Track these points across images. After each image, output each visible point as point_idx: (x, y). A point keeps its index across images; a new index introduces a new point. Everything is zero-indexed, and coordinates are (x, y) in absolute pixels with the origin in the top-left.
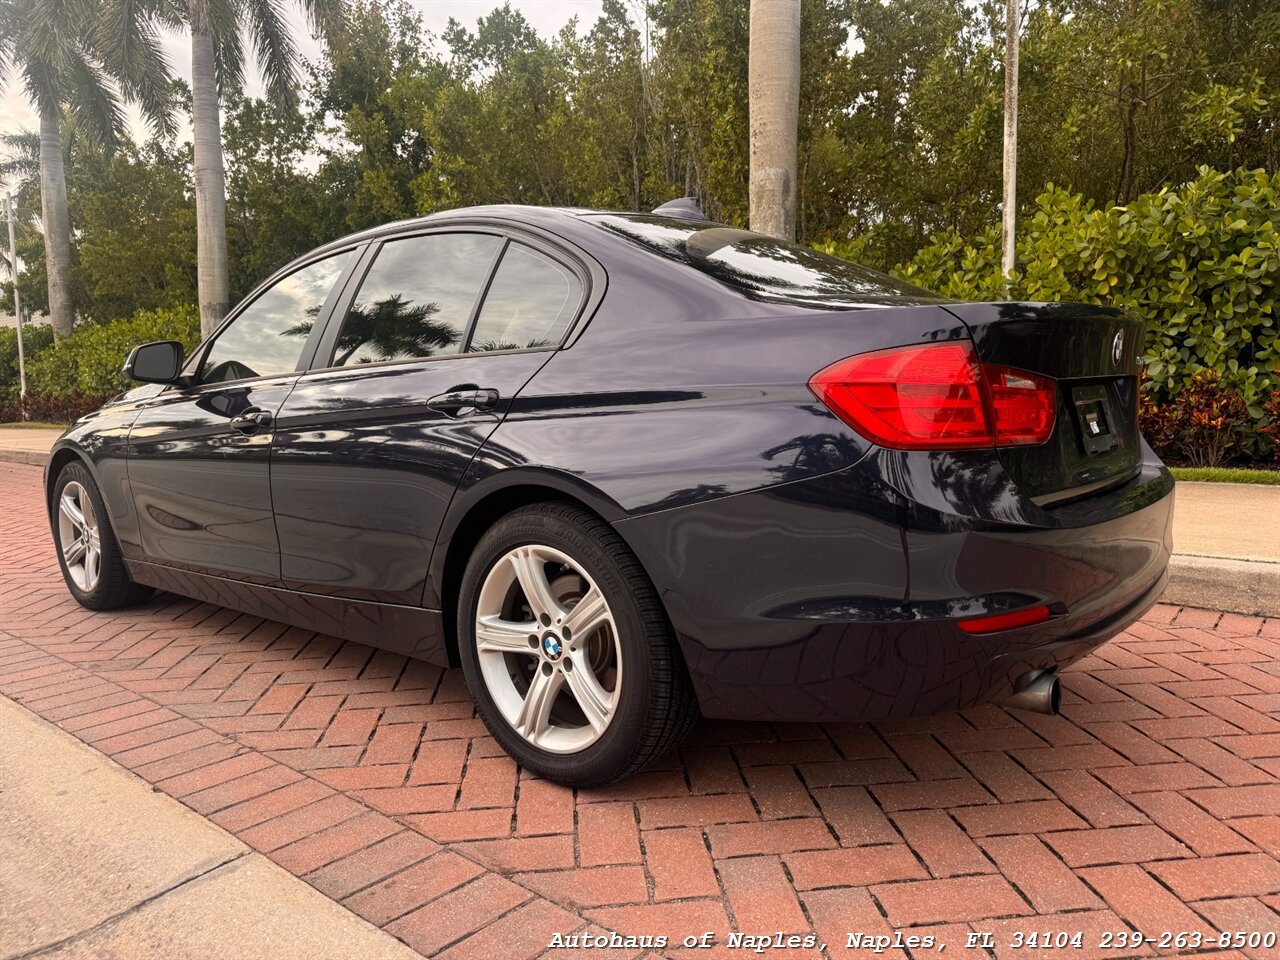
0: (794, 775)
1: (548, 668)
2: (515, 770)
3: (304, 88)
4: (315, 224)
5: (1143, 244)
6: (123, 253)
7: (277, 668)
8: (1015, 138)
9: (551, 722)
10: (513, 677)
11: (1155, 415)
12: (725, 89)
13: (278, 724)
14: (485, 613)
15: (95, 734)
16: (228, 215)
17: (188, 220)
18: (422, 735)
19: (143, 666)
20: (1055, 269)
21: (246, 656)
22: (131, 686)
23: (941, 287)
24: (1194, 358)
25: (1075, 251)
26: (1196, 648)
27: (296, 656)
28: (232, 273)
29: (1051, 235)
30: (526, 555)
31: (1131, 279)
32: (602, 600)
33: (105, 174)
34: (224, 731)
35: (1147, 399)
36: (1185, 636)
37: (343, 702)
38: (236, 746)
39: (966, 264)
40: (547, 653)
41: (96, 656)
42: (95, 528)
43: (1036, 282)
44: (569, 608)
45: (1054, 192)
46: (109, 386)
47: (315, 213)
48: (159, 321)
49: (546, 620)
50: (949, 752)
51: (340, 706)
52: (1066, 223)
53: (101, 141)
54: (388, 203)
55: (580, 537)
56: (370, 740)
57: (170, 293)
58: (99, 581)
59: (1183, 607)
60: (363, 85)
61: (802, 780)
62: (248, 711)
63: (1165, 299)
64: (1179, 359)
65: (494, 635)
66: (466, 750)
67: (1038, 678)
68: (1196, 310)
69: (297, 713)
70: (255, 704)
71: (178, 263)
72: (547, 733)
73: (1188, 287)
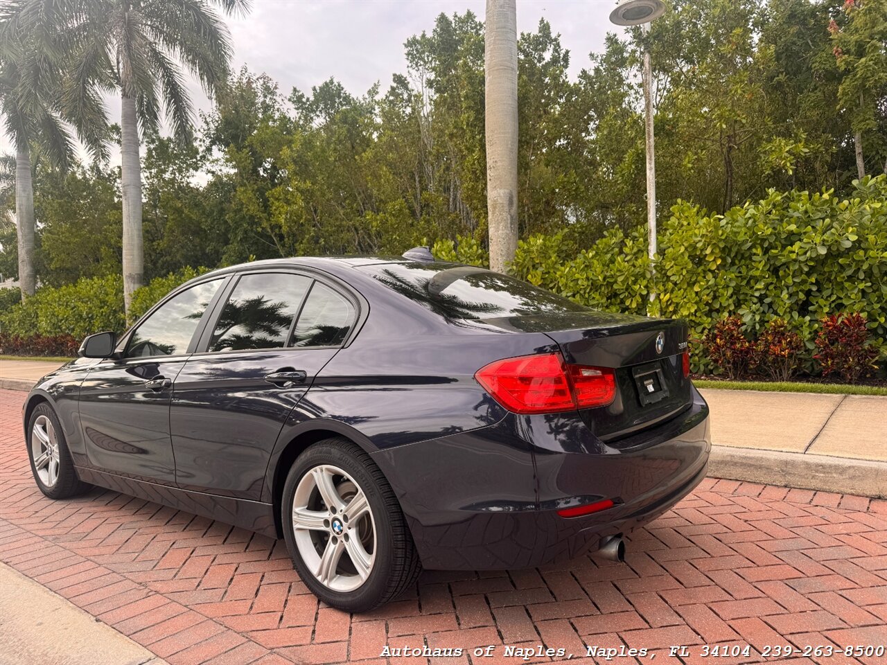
0: (484, 600)
1: (335, 540)
2: (316, 602)
3: (199, 130)
4: (203, 220)
5: (735, 239)
6: (72, 239)
7: (172, 537)
8: (653, 170)
9: (337, 573)
10: (315, 545)
11: (747, 348)
12: (474, 138)
13: (173, 575)
14: (297, 506)
15: (59, 584)
16: (145, 212)
17: (116, 217)
18: (261, 581)
19: (87, 538)
20: (682, 254)
21: (153, 529)
22: (79, 552)
23: (611, 265)
24: (771, 310)
25: (694, 242)
26: (744, 510)
27: (185, 529)
28: (146, 252)
29: (680, 232)
30: (322, 470)
31: (729, 260)
32: (365, 499)
33: (60, 186)
34: (140, 581)
35: (742, 337)
36: (738, 502)
37: (214, 560)
38: (147, 590)
39: (626, 250)
40: (334, 531)
41: (57, 532)
42: (56, 445)
43: (670, 261)
44: (348, 502)
45: (682, 205)
46: (59, 330)
47: (204, 213)
48: (95, 285)
49: (334, 510)
50: (579, 583)
51: (212, 562)
52: (689, 224)
53: (59, 162)
54: (253, 208)
55: (352, 461)
56: (229, 584)
57: (104, 266)
58: (58, 480)
59: (742, 482)
60: (239, 131)
61: (489, 604)
62: (154, 567)
63: (751, 273)
64: (761, 311)
65: (303, 519)
66: (287, 590)
67: (611, 540)
68: (770, 280)
69: (184, 568)
70: (158, 562)
71: (109, 246)
72: (335, 579)
73: (764, 266)
